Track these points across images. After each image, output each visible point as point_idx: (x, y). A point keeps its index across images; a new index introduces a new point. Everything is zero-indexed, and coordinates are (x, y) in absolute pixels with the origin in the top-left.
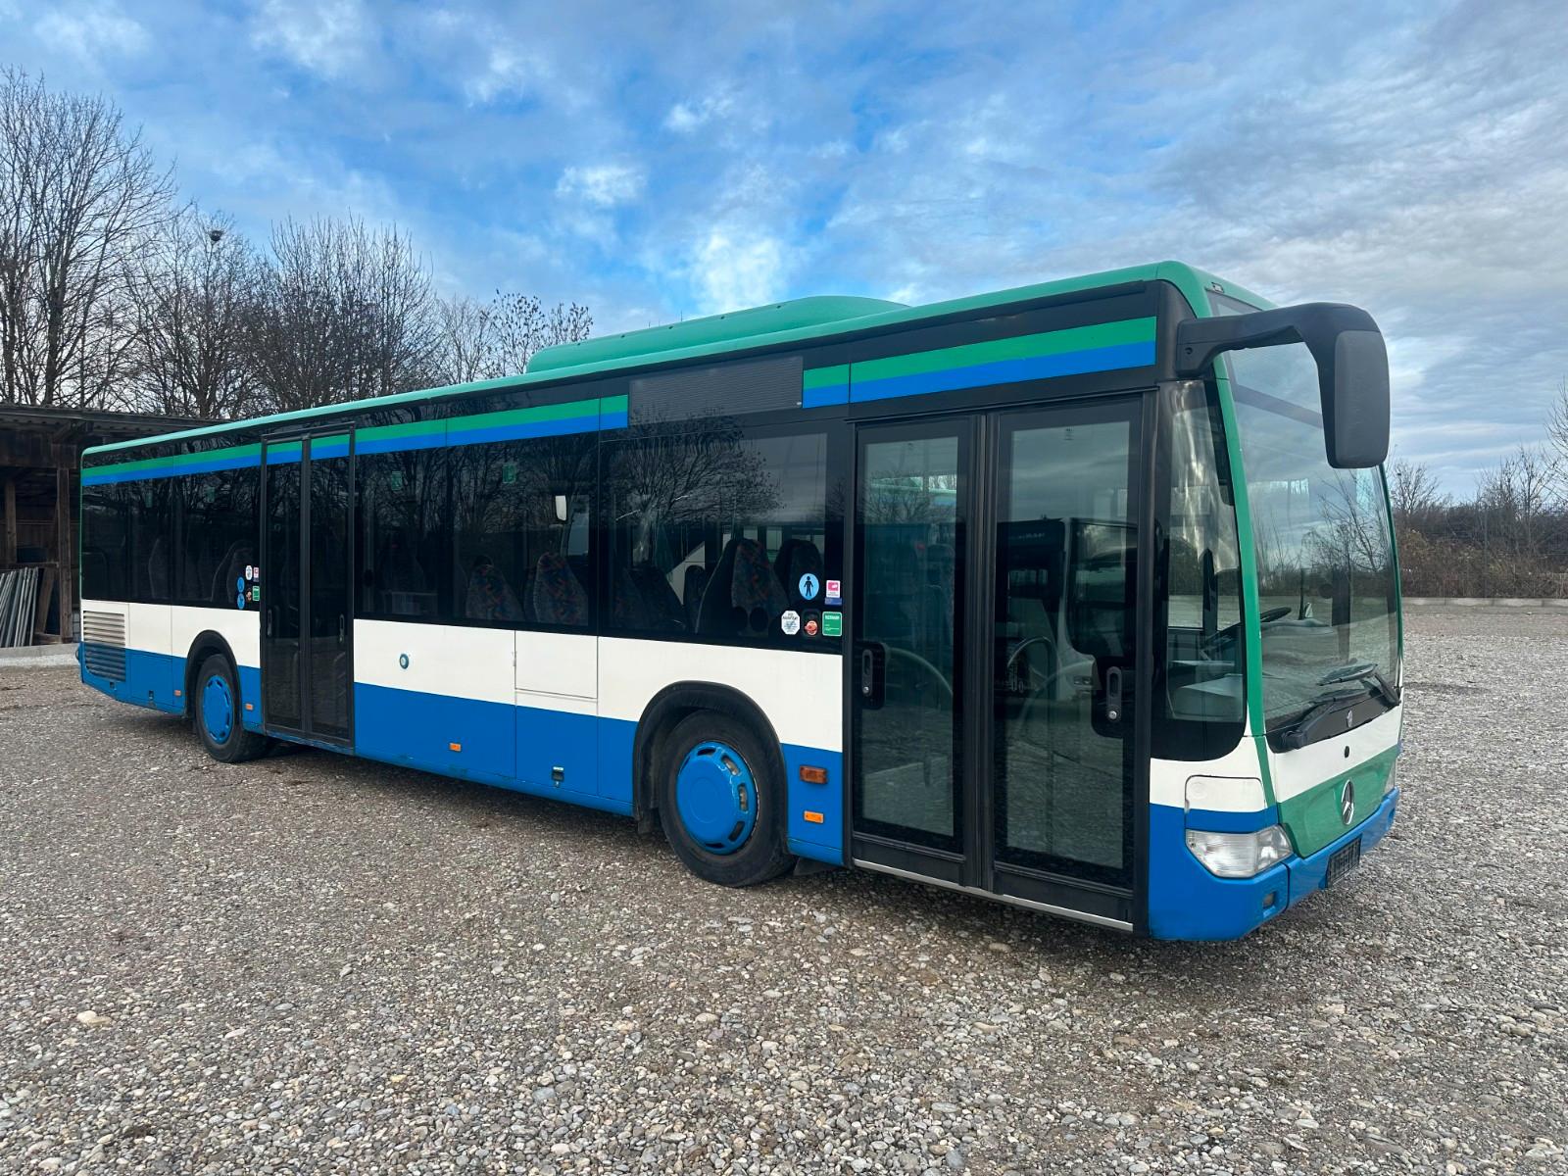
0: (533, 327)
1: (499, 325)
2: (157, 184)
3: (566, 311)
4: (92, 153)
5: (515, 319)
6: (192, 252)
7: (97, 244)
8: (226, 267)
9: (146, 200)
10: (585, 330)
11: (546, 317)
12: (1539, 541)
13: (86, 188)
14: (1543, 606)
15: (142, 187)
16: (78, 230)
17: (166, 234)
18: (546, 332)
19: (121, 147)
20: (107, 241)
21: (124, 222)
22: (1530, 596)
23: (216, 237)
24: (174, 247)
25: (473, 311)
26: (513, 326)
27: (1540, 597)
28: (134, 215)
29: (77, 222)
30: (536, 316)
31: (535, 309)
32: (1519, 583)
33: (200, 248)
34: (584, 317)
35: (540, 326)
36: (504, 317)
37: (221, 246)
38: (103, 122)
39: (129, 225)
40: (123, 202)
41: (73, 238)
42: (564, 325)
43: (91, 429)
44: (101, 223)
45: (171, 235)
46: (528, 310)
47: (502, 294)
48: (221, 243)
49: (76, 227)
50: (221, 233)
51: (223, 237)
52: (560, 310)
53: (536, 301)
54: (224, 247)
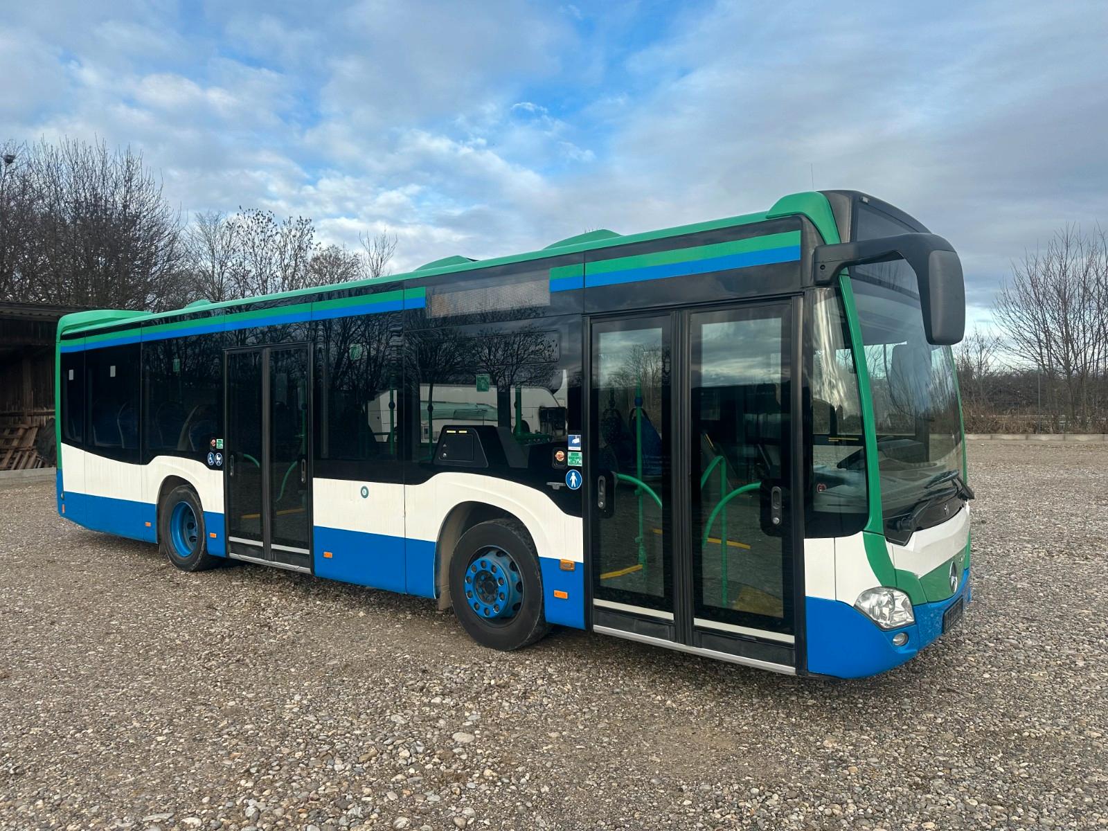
0: (269, 234)
1: (242, 233)
3: (294, 223)
5: (255, 228)
10: (309, 236)
11: (278, 227)
12: (988, 393)
14: (991, 439)
18: (278, 238)
22: (983, 432)
23: (9, 160)
25: (223, 222)
26: (253, 233)
27: (990, 432)
30: (271, 225)
31: (270, 220)
32: (974, 423)
34: (308, 227)
35: (274, 232)
36: (245, 226)
37: (14, 167)
42: (293, 233)
46: (264, 221)
47: (244, 209)
48: (14, 165)
50: (13, 157)
51: (15, 160)
52: (290, 222)
53: (271, 215)
54: (17, 168)
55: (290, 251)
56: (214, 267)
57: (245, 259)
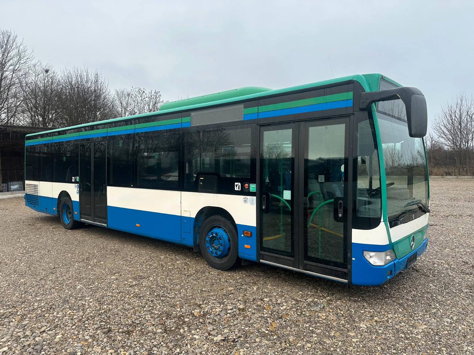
0: (143, 97)
1: (133, 97)
2: (28, 56)
3: (153, 93)
4: (8, 47)
5: (138, 95)
6: (39, 76)
7: (10, 74)
8: (50, 80)
9: (25, 61)
10: (159, 98)
11: (147, 95)
13: (7, 57)
15: (24, 57)
16: (5, 70)
17: (32, 71)
18: (147, 99)
19: (17, 45)
20: (13, 73)
21: (19, 67)
23: (47, 71)
24: (34, 74)
25: (125, 93)
26: (137, 97)
28: (21, 65)
29: (4, 67)
30: (144, 94)
31: (144, 92)
33: (42, 75)
34: (158, 94)
35: (145, 97)
36: (134, 95)
37: (49, 74)
38: (11, 37)
39: (20, 68)
40: (18, 62)
41: (3, 72)
42: (153, 97)
43: (6, 130)
44: (12, 67)
45: (33, 71)
46: (142, 93)
47: (134, 88)
48: (49, 73)
49: (4, 69)
50: (48, 70)
51: (49, 71)
52: (151, 92)
53: (144, 90)
54: (50, 74)
55: (151, 104)
56: (122, 110)
57: (135, 108)
